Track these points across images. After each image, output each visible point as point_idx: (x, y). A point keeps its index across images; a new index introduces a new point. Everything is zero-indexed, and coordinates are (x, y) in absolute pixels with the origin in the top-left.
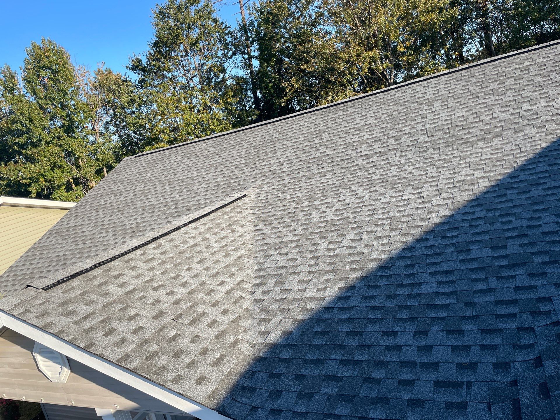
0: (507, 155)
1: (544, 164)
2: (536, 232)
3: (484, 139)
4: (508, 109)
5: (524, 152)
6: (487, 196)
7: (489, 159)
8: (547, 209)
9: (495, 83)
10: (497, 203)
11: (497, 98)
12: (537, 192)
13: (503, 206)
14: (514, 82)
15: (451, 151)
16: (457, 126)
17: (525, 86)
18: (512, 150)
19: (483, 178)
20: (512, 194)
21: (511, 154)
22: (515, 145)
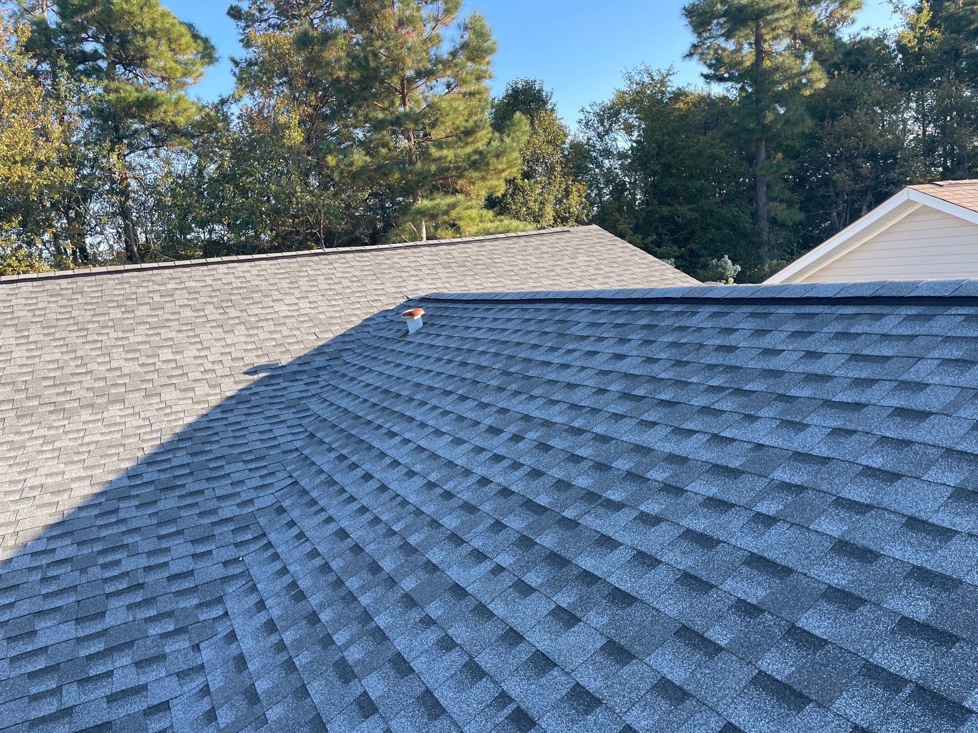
0: (128, 437)
1: (185, 452)
2: (160, 576)
3: (92, 405)
4: (137, 355)
5: (157, 431)
6: (84, 514)
7: (97, 442)
8: (179, 533)
9: (117, 310)
10: (100, 527)
11: (121, 335)
12: (168, 503)
13: (109, 532)
14: (149, 313)
15: (27, 425)
16: (44, 378)
17: (167, 320)
18: (138, 427)
19: (80, 479)
20: (127, 509)
21: (135, 435)
22: (143, 419)
